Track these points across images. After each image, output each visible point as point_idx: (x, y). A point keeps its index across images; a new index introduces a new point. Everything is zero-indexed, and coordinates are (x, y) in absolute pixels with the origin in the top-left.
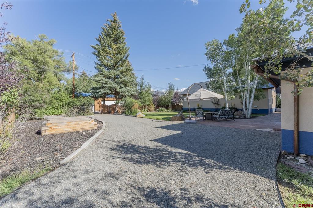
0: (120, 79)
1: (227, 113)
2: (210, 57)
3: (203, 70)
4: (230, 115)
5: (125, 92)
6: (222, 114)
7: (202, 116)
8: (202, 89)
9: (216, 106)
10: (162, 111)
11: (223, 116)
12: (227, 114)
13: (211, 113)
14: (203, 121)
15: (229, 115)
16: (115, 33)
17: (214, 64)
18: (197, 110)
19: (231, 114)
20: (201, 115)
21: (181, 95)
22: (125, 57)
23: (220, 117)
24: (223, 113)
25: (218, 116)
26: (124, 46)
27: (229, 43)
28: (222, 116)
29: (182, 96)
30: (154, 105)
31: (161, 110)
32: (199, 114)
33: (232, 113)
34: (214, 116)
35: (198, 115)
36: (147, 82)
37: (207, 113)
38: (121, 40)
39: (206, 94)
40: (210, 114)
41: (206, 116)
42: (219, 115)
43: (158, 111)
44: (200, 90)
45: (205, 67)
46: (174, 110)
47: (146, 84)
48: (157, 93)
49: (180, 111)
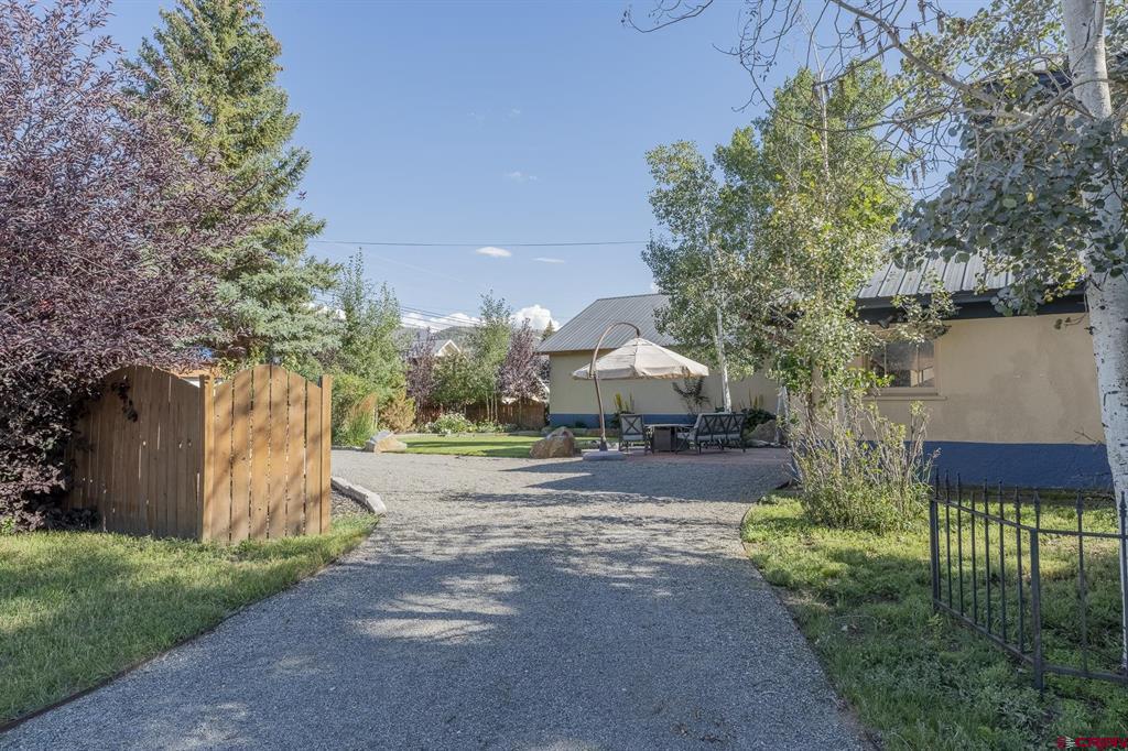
0: (264, 274)
1: (722, 424)
2: (668, 213)
3: (643, 254)
4: (732, 432)
5: (295, 337)
6: (706, 430)
7: (641, 437)
8: (641, 341)
9: (693, 403)
10: (454, 432)
11: (708, 437)
12: (721, 430)
13: (673, 428)
14: (646, 455)
15: (726, 432)
16: (231, 42)
17: (680, 237)
18: (625, 417)
19: (736, 429)
20: (639, 434)
21: (543, 353)
22: (288, 169)
23: (700, 438)
24: (707, 425)
25: (691, 437)
26: (280, 112)
27: (734, 160)
28: (707, 434)
29: (547, 357)
30: (412, 400)
31: (450, 426)
32: (632, 430)
33: (736, 424)
34: (680, 435)
35: (627, 434)
36: (377, 289)
37: (656, 428)
38: (259, 76)
39: (652, 357)
40: (669, 432)
41: (656, 437)
42: (694, 432)
43: (436, 431)
44: (632, 342)
45: (651, 246)
46: (508, 426)
47: (375, 298)
48: (423, 337)
49: (540, 430)
